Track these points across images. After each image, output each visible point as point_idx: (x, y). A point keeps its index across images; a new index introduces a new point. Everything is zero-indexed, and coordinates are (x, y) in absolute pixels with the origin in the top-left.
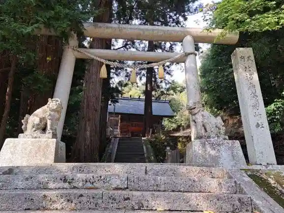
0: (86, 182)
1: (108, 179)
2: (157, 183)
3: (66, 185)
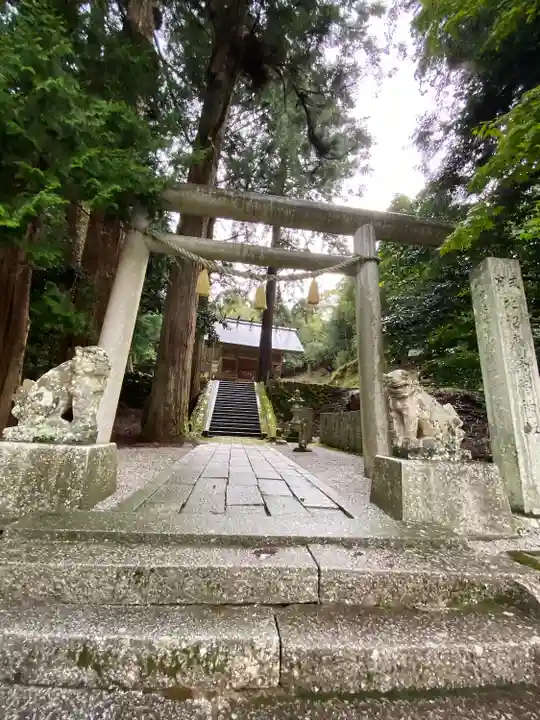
1: (220, 658)
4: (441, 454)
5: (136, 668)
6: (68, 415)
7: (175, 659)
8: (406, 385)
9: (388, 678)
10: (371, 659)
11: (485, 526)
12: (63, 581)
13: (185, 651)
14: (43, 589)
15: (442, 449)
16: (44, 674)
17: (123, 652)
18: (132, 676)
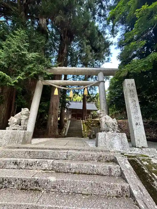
0: (28, 165)
1: (41, 164)
2: (70, 168)
3: (16, 167)
4: (111, 131)
5: (25, 165)
6: (20, 125)
7: (32, 164)
8: (101, 114)
9: (74, 170)
10: (71, 166)
11: (121, 149)
12: (15, 154)
13: (34, 162)
14: (11, 155)
15: (111, 130)
16: (8, 166)
17: (23, 162)
18: (24, 167)
